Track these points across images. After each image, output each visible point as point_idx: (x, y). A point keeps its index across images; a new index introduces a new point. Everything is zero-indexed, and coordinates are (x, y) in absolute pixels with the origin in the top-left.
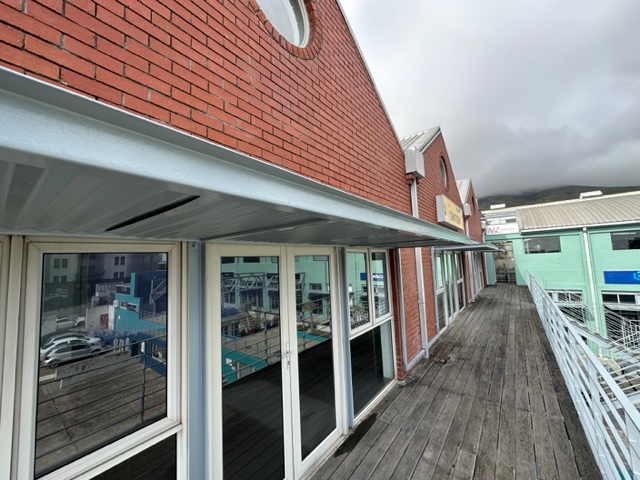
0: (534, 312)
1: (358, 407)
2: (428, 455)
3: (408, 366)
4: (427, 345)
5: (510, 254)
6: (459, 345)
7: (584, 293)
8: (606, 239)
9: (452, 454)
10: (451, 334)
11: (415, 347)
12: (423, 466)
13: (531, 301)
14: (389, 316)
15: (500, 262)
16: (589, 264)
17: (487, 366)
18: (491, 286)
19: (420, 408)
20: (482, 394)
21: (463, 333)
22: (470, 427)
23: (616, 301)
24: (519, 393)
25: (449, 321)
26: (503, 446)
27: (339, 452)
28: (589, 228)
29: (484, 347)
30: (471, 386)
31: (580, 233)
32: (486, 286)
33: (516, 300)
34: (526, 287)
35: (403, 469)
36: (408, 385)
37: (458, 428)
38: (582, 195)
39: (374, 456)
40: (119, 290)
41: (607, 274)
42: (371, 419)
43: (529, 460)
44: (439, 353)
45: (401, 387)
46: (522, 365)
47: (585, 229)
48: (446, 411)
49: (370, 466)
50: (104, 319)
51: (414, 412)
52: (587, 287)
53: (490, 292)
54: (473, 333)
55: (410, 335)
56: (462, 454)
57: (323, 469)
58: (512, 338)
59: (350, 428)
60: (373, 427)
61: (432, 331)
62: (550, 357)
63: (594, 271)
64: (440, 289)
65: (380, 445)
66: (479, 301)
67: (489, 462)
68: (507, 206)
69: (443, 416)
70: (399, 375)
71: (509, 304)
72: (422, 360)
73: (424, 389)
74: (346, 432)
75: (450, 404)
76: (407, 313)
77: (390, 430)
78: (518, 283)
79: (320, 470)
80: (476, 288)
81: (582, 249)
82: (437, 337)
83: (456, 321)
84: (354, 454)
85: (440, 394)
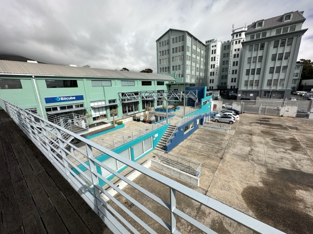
7: (37, 109)
8: (43, 83)
16: (38, 95)
23: (51, 110)
28: (36, 77)
31: (31, 78)
38: (28, 61)
41: (46, 99)
47: (33, 77)
52: (38, 106)
63: (41, 98)
81: (34, 87)
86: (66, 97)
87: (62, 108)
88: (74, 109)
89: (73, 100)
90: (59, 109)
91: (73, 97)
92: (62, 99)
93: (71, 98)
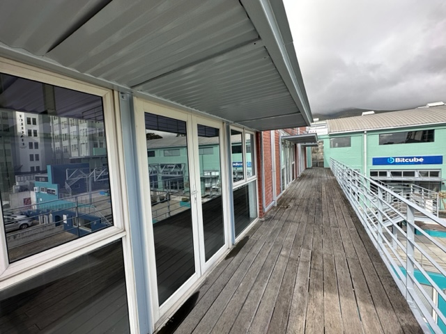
0: (335, 181)
1: (237, 232)
2: (283, 253)
3: (266, 210)
4: (276, 198)
5: (320, 150)
6: (294, 198)
7: (361, 171)
8: (375, 138)
9: (297, 251)
10: (288, 193)
11: (269, 199)
12: (281, 258)
13: (333, 175)
14: (255, 178)
15: (314, 155)
16: (365, 154)
17: (312, 208)
18: (309, 168)
19: (275, 231)
20: (310, 222)
21: (296, 193)
22: (306, 237)
23: (377, 175)
24: (331, 220)
25: (286, 186)
26: (326, 245)
27: (228, 257)
28: (368, 132)
29: (309, 199)
30: (304, 218)
31: (363, 134)
32: (306, 169)
33: (324, 175)
34: (329, 169)
35: (270, 261)
36: (266, 220)
37: (299, 239)
38: (364, 113)
39: (250, 257)
40: (37, 179)
41: (374, 159)
42: (246, 239)
43: (341, 249)
44: (283, 203)
45: (262, 222)
46: (331, 206)
47: (365, 132)
48: (291, 231)
49: (249, 262)
50: (28, 201)
51: (272, 233)
52: (363, 168)
53: (309, 172)
54: (302, 192)
55: (267, 191)
56: (303, 250)
57: (219, 267)
58: (324, 194)
59: (233, 244)
60: (248, 243)
61: (279, 191)
62: (346, 202)
63: (367, 158)
64: (283, 166)
65: (253, 251)
66: (303, 176)
67: (319, 253)
68: (320, 120)
69: (290, 234)
70: (260, 215)
71: (321, 177)
72: (273, 207)
73: (276, 221)
74: (231, 246)
75: (293, 228)
76: (266, 177)
77: (258, 243)
78: (325, 167)
79: (217, 267)
80: (301, 169)
81: (363, 144)
82: (281, 194)
83: (290, 187)
84: (237, 257)
85: (286, 223)
86: (405, 158)
87: (394, 174)
88: (417, 177)
89: (419, 163)
90: (389, 174)
91: (419, 158)
92: (398, 160)
93: (414, 160)
